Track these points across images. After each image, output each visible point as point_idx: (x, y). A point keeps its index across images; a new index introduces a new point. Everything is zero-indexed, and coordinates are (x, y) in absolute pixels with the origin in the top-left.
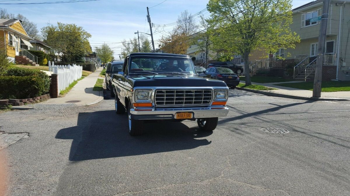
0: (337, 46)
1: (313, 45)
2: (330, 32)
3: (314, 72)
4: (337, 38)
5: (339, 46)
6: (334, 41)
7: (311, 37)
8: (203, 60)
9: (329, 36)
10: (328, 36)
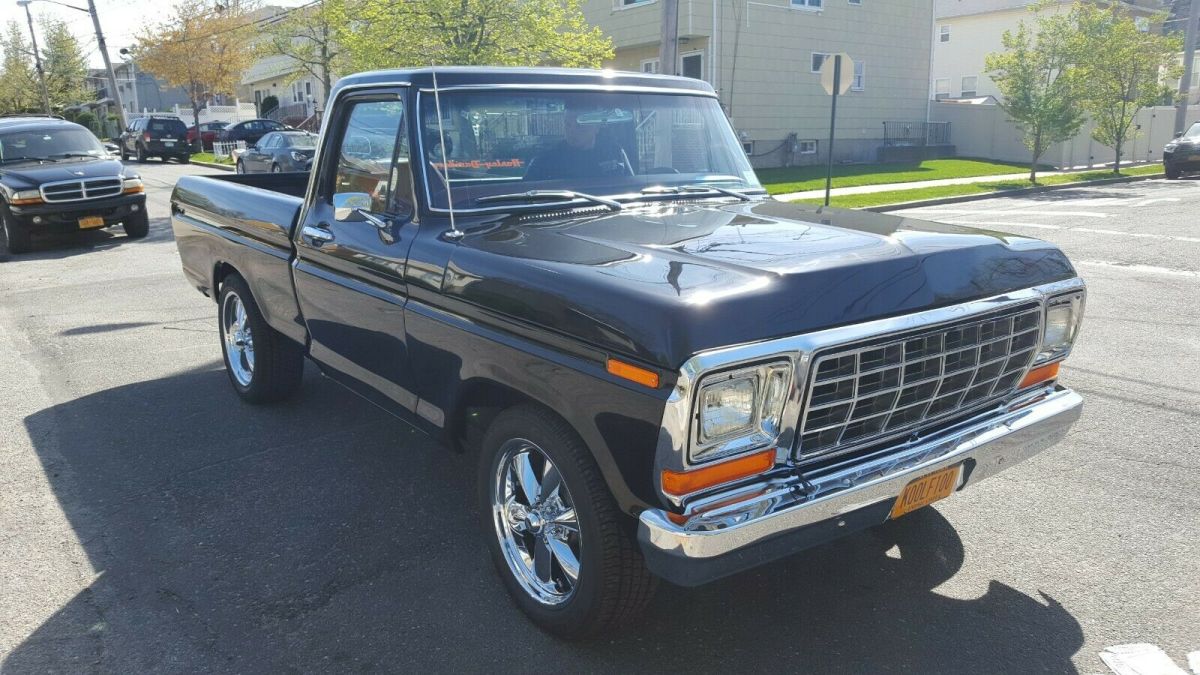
0: (709, 69)
1: (647, 65)
2: (688, 28)
3: (653, 148)
4: (710, 45)
5: (714, 70)
6: (702, 53)
7: (640, 41)
8: (305, 106)
9: (688, 39)
10: (686, 40)
